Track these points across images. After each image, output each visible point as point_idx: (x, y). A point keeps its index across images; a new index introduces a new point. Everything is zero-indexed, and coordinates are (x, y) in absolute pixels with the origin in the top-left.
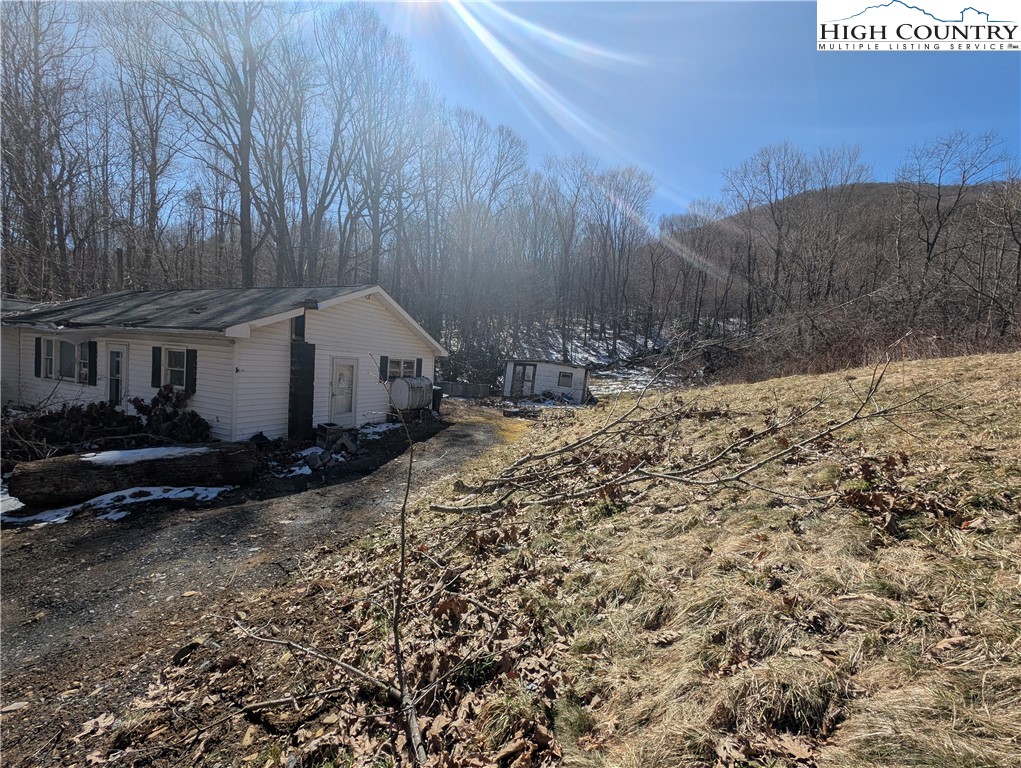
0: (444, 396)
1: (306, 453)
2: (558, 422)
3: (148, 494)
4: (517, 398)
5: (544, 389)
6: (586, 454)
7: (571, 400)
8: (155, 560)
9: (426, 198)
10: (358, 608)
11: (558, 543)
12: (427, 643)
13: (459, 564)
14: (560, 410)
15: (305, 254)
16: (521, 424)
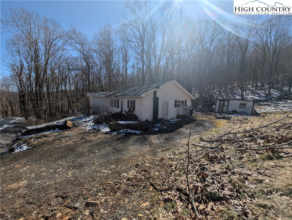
0: (194, 111)
1: (157, 125)
2: (240, 121)
3: (128, 131)
4: (221, 112)
5: (233, 109)
6: (256, 134)
7: (246, 114)
8: (130, 144)
9: (188, 51)
10: (174, 167)
11: (244, 165)
12: (195, 182)
13: (204, 163)
14: (240, 117)
15: (155, 75)
16: (223, 121)
